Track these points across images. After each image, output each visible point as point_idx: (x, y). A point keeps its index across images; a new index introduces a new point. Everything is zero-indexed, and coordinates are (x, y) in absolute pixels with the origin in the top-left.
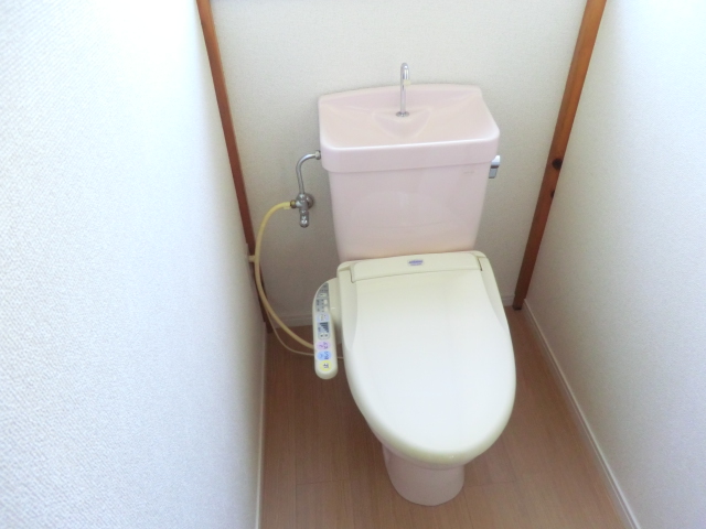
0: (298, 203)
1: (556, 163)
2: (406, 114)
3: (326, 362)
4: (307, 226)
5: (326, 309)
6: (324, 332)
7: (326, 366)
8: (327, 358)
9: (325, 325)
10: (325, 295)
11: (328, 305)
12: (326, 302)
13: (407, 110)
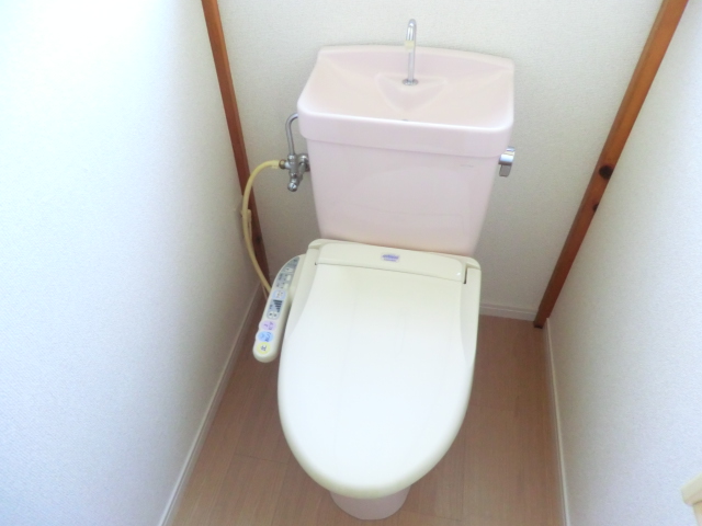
0: (287, 164)
1: (605, 171)
2: (415, 81)
3: (265, 344)
4: (294, 190)
5: (286, 286)
6: (274, 312)
7: (264, 348)
8: (267, 340)
9: (278, 303)
10: (291, 270)
11: (290, 283)
12: (289, 278)
13: (416, 77)
